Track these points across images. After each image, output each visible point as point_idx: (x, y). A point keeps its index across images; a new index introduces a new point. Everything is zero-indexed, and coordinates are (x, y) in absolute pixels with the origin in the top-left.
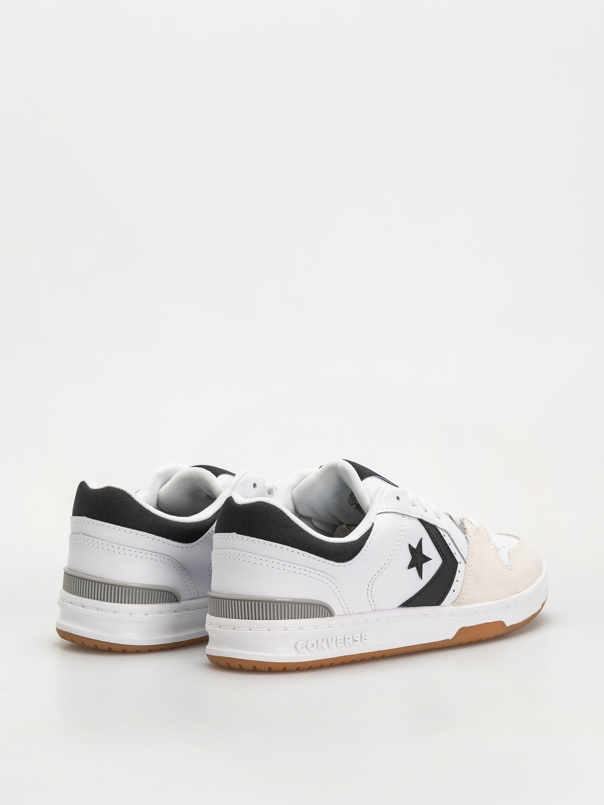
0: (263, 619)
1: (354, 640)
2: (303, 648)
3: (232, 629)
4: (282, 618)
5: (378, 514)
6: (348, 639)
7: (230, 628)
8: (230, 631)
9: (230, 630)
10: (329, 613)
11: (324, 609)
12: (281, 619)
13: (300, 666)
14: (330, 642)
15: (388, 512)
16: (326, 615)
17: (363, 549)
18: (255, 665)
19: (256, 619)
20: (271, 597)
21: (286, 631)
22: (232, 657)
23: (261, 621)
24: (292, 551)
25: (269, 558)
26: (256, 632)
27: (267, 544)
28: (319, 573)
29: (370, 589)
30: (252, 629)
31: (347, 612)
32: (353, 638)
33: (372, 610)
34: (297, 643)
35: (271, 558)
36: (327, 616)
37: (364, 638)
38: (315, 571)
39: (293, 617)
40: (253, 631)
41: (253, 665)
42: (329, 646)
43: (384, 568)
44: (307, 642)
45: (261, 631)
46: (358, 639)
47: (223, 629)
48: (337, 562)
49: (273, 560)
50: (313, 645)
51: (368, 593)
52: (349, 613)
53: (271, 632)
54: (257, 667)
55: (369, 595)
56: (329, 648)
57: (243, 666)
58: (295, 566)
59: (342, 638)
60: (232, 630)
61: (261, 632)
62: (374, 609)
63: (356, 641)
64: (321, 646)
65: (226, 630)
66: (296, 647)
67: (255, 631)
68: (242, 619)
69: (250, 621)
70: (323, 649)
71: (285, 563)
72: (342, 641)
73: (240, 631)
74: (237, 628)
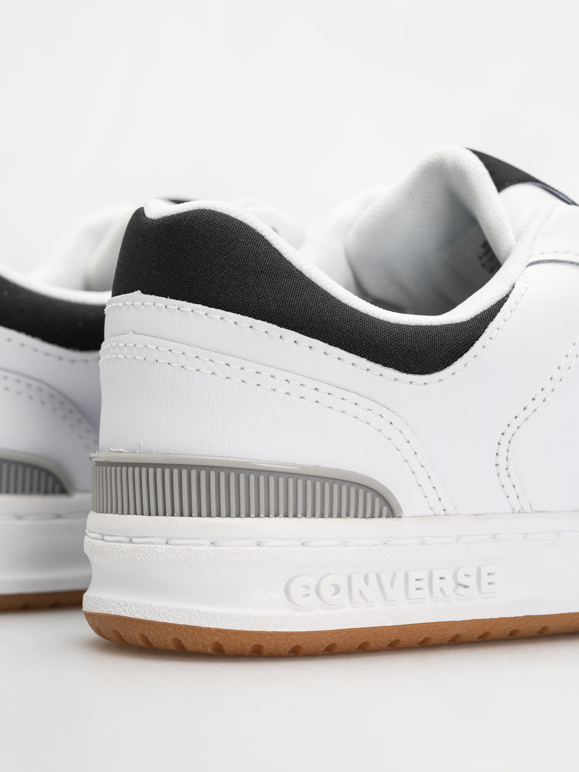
0: (200, 515)
1: (459, 585)
2: (307, 595)
3: (128, 543)
4: (250, 514)
5: (531, 264)
6: (441, 578)
7: (122, 539)
8: (120, 547)
9: (122, 545)
10: (385, 509)
11: (369, 495)
12: (248, 515)
13: (300, 643)
14: (386, 583)
15: (556, 261)
16: (377, 512)
17: (478, 344)
18: (179, 637)
19: (182, 515)
20: (223, 457)
21: (259, 548)
22: (123, 614)
23: (195, 520)
24: (281, 337)
25: (219, 352)
26: (179, 549)
27: (214, 316)
28: (358, 399)
29: (503, 454)
30: (170, 542)
31: (438, 508)
32: (455, 577)
33: (511, 511)
34: (290, 580)
35: (223, 354)
36: (380, 516)
37: (485, 579)
38: (344, 394)
39: (281, 513)
40: (172, 547)
41: (173, 636)
42: (384, 594)
43: (539, 399)
44: (320, 581)
45: (195, 545)
46: (471, 582)
47: (107, 543)
48: (404, 372)
49: (229, 360)
50: (338, 590)
51: (498, 463)
52: (444, 513)
53: (219, 548)
54: (182, 640)
55: (502, 468)
56: (386, 599)
57: (150, 639)
58: (289, 376)
59: (424, 575)
60: (126, 545)
61: (193, 548)
62: (517, 508)
63: (466, 587)
64: (360, 591)
65: (114, 544)
66: (287, 593)
67: (178, 547)
68: (150, 515)
69: (169, 518)
70: (367, 601)
71: (260, 368)
72: (424, 584)
73: (144, 545)
74: (137, 537)
